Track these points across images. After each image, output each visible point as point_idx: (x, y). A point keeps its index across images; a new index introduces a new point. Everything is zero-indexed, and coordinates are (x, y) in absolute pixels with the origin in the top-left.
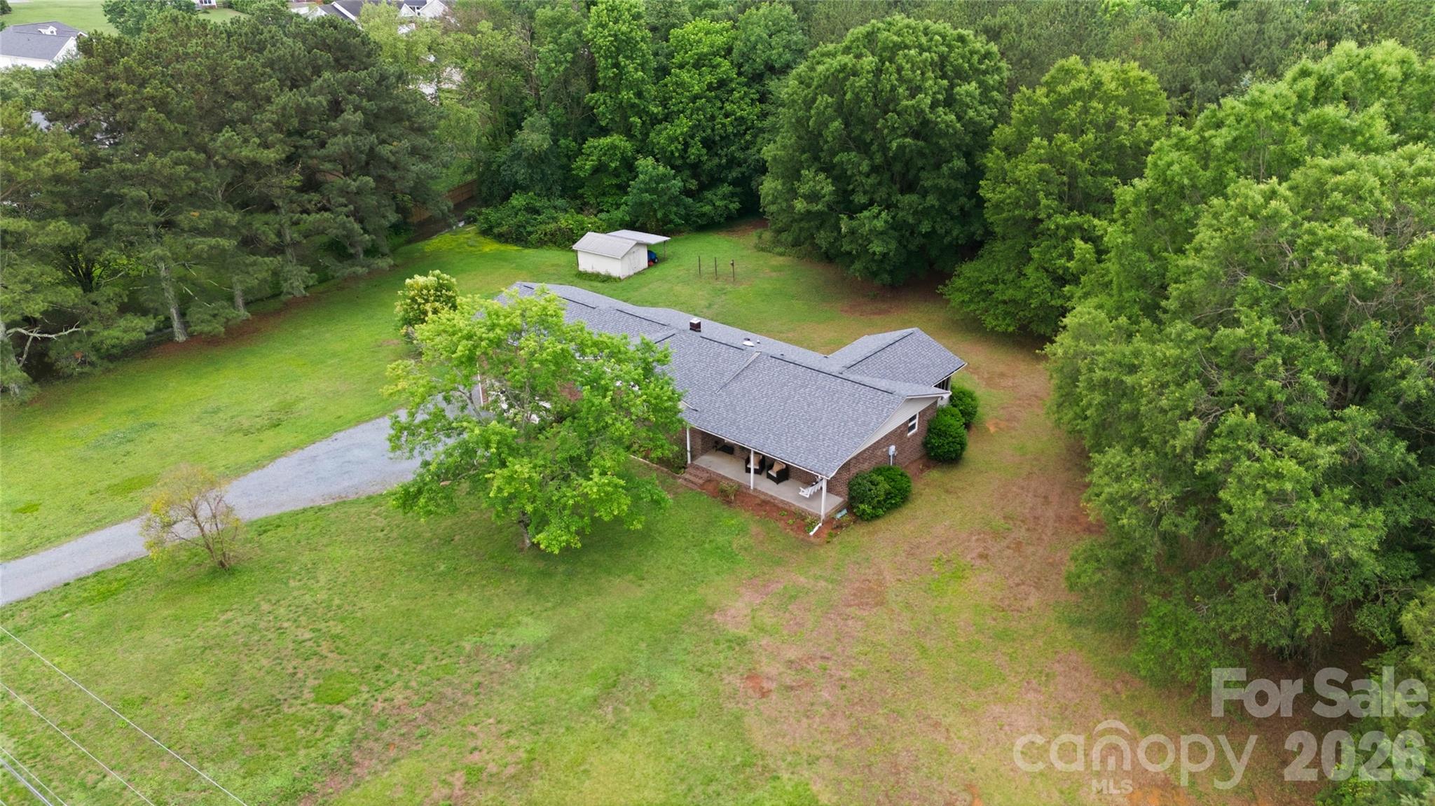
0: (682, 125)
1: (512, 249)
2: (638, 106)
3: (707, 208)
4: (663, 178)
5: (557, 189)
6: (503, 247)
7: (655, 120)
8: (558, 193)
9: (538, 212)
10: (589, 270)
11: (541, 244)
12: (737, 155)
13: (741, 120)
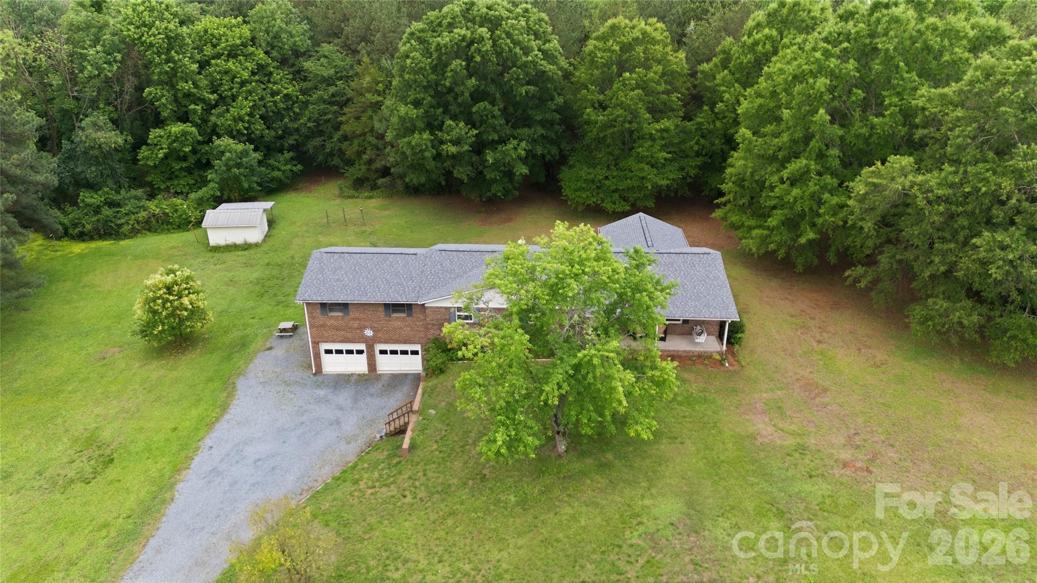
0: (243, 107)
1: (105, 244)
2: (194, 95)
3: (276, 174)
4: (245, 153)
5: (125, 182)
6: (93, 245)
7: (210, 107)
8: (126, 185)
9: (119, 205)
10: (222, 242)
11: (134, 233)
12: (290, 125)
13: (287, 97)
